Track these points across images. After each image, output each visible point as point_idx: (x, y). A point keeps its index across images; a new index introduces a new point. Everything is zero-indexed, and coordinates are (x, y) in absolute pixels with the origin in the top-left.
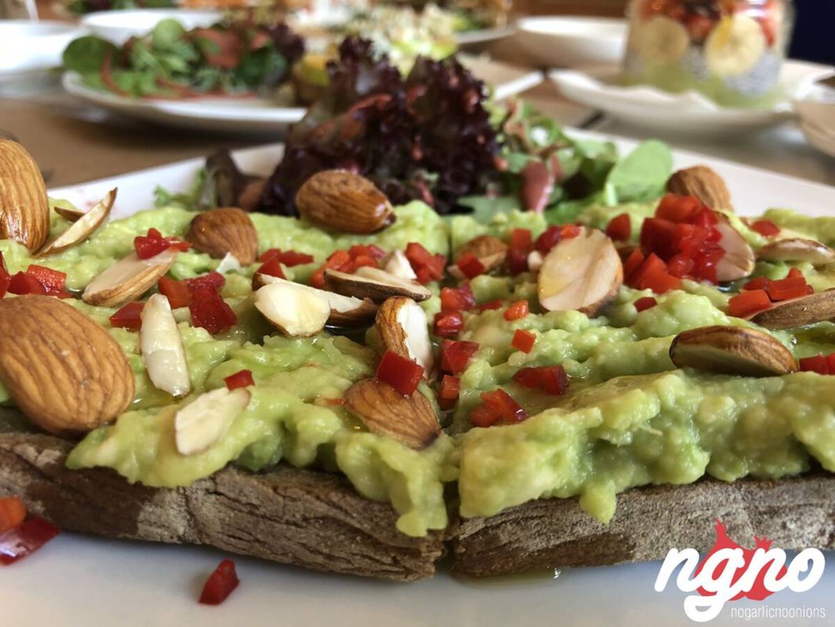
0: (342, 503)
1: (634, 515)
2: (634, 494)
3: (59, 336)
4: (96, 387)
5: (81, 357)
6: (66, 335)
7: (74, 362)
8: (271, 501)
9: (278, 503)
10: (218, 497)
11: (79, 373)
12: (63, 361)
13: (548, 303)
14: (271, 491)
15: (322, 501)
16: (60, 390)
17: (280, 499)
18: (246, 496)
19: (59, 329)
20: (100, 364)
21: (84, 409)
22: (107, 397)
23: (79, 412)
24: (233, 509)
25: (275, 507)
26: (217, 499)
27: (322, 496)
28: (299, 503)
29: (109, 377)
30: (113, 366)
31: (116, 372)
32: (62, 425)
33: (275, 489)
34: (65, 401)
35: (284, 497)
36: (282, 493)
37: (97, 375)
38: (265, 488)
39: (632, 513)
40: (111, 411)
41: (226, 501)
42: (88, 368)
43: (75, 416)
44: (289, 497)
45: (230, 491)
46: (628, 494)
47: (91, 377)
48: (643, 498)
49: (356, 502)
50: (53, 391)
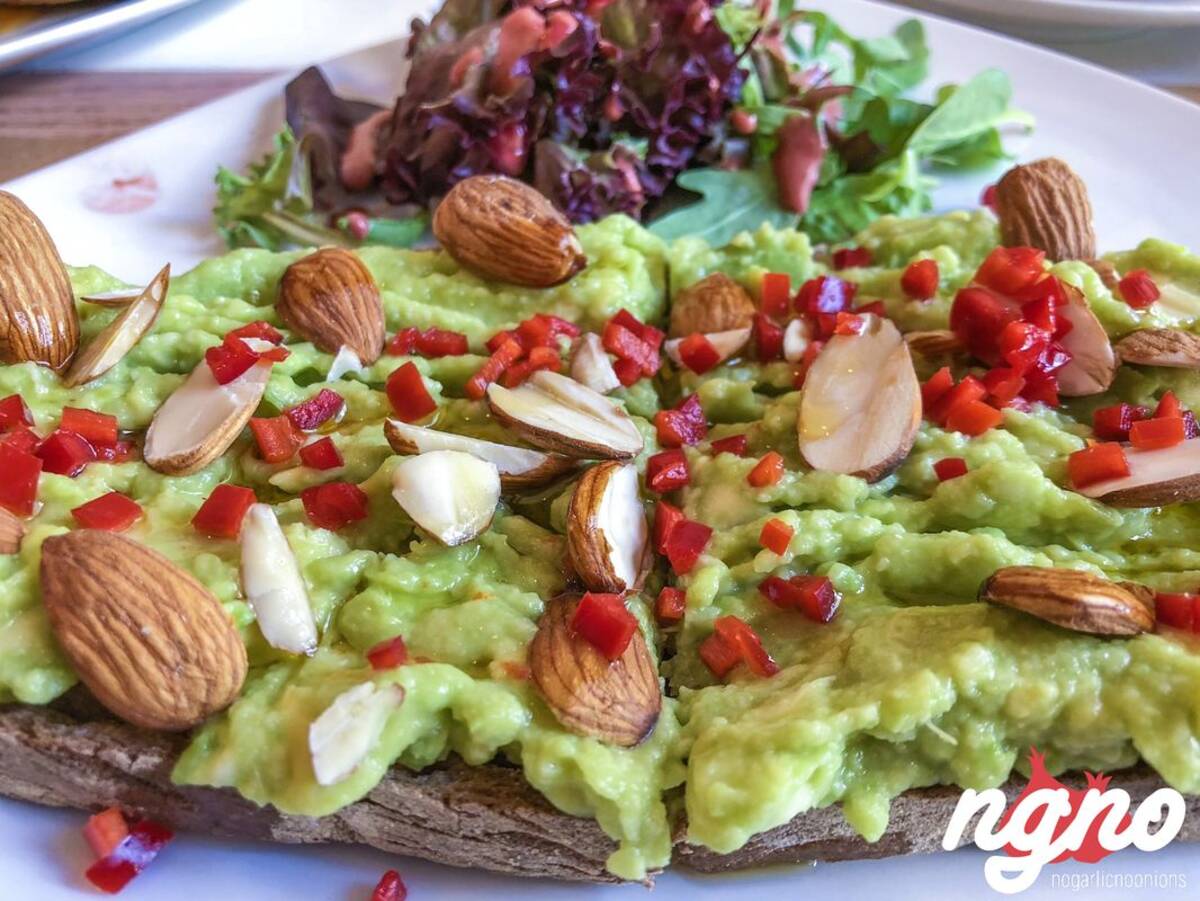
0: (534, 819)
1: (912, 818)
2: (913, 798)
3: (134, 602)
4: (195, 672)
5: (168, 629)
6: (144, 600)
7: (159, 640)
8: (443, 816)
9: (452, 819)
10: (372, 806)
11: (169, 654)
12: (145, 641)
13: (812, 452)
14: (441, 806)
15: (507, 817)
16: (148, 682)
17: (454, 814)
18: (408, 808)
19: (133, 592)
20: (196, 637)
21: (184, 703)
22: (212, 684)
23: (176, 709)
24: (394, 820)
25: (446, 823)
26: (371, 809)
27: (508, 812)
28: (479, 820)
29: (210, 656)
30: (213, 637)
31: (219, 648)
32: (157, 725)
33: (446, 801)
34: (157, 697)
35: (459, 813)
36: (456, 808)
37: (193, 654)
38: (433, 802)
39: (909, 815)
40: (219, 700)
41: (382, 811)
42: (179, 645)
43: (172, 714)
44: (465, 812)
45: (387, 802)
46: (906, 797)
47: (186, 659)
48: (925, 801)
49: (552, 818)
50: (140, 685)
